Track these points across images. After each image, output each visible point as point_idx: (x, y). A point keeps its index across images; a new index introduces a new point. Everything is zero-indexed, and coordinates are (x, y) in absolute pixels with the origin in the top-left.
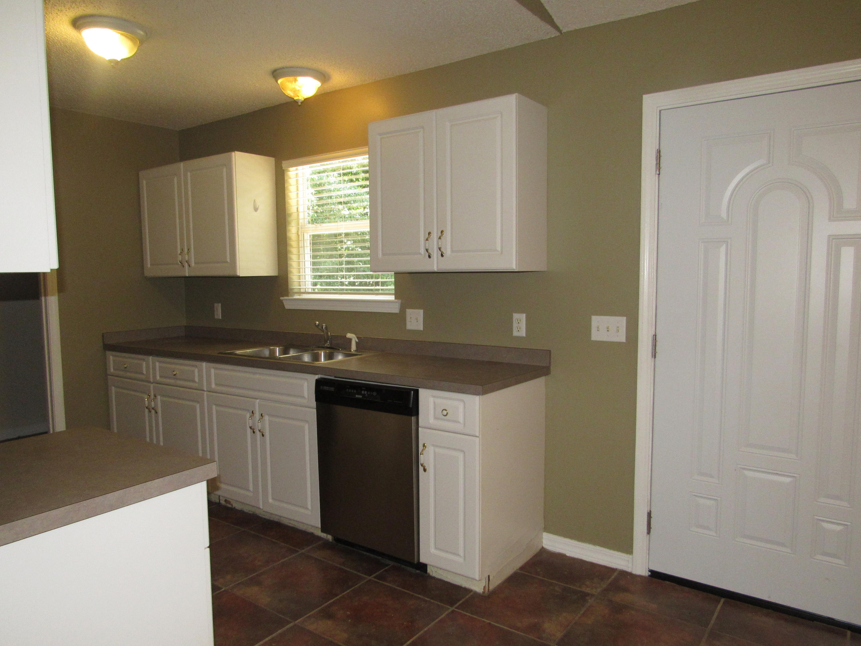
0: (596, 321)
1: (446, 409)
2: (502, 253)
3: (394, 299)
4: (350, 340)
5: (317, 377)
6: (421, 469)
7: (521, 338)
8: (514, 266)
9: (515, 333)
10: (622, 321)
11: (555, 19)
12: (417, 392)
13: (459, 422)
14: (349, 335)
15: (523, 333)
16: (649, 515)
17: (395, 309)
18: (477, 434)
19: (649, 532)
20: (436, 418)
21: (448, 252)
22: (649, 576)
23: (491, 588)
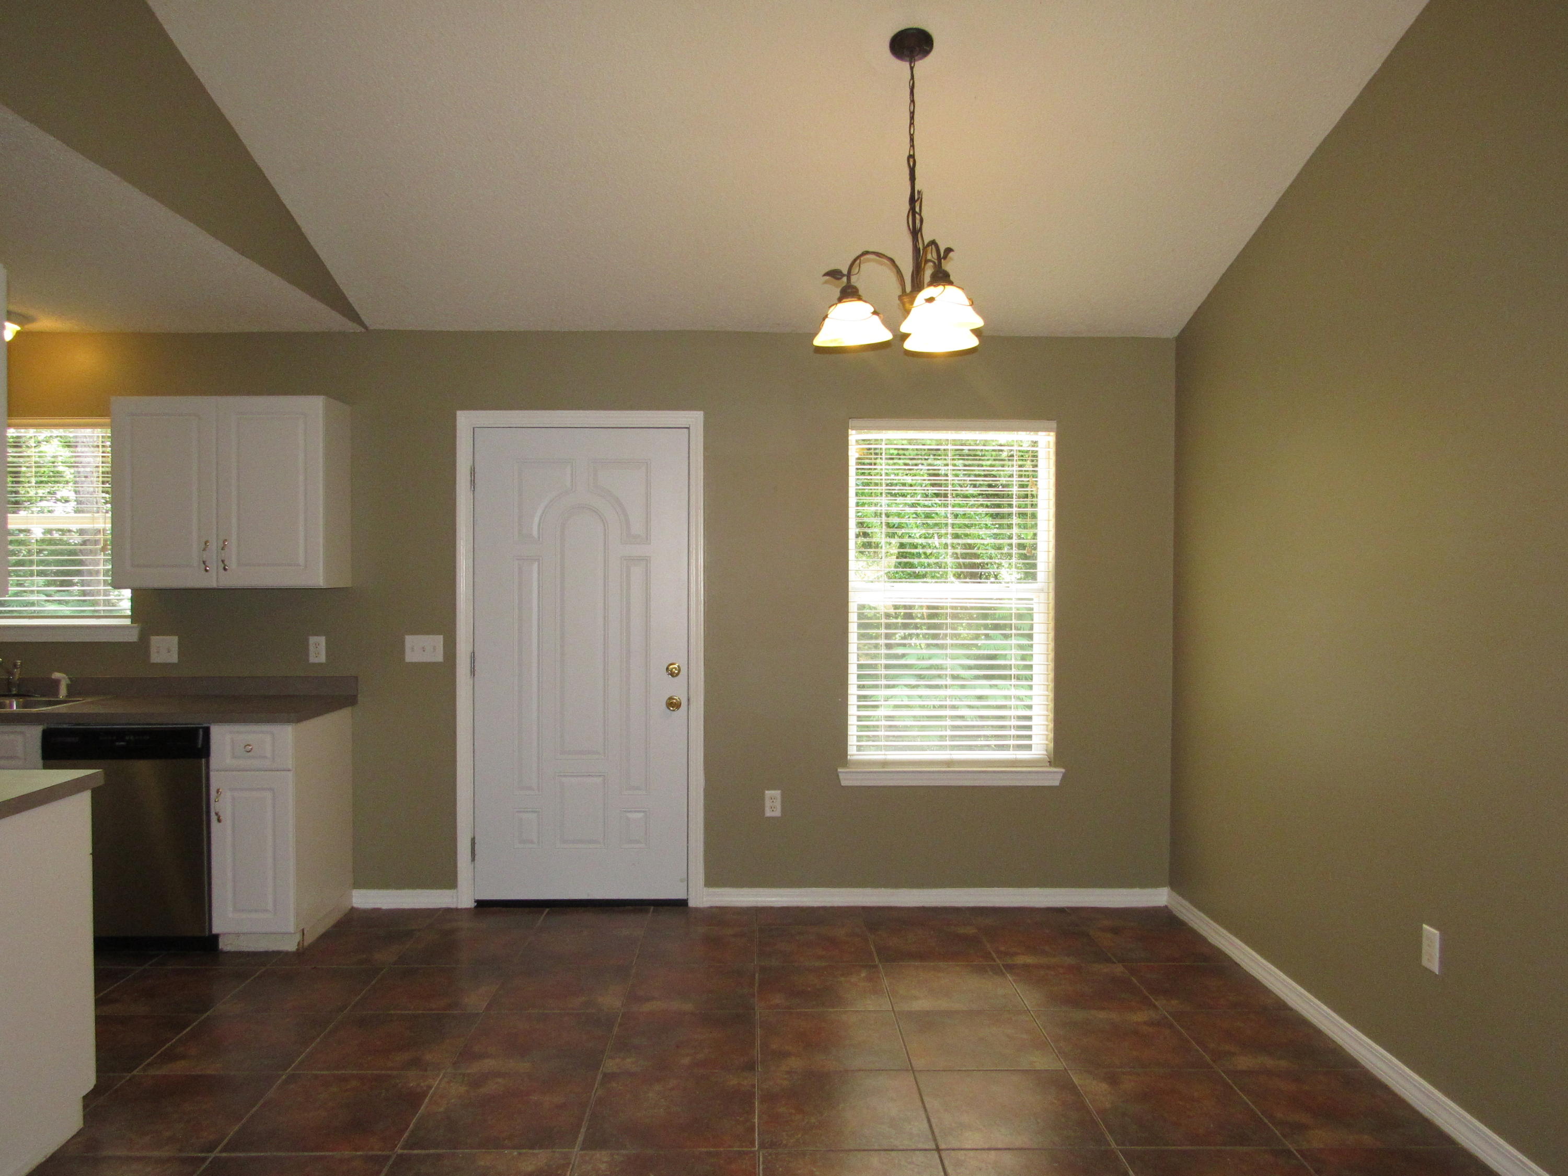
0: (411, 641)
1: (249, 743)
2: (306, 566)
3: (130, 623)
4: (57, 682)
5: (45, 727)
6: (214, 818)
7: (320, 664)
8: (319, 581)
9: (313, 659)
10: (439, 640)
11: (363, 318)
12: (207, 731)
13: (265, 757)
14: (57, 675)
15: (322, 659)
16: (473, 841)
17: (133, 637)
18: (290, 767)
19: (473, 859)
20: (234, 757)
21: (233, 565)
22: (476, 907)
23: (306, 944)
